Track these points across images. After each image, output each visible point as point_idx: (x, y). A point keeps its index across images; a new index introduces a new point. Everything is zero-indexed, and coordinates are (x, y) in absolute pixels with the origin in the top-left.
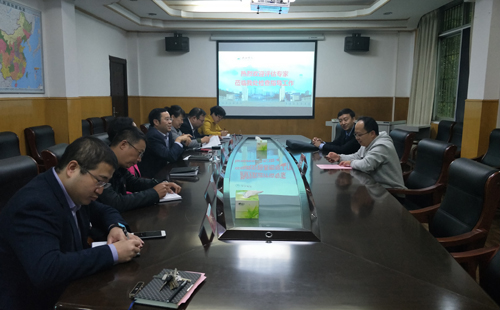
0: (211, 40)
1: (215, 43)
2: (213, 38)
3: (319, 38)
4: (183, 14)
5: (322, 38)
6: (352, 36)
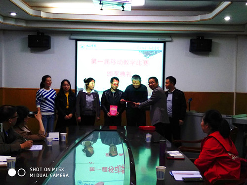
0: (71, 39)
1: (74, 41)
3: (167, 39)
4: (43, 15)
5: (170, 39)
6: (196, 38)
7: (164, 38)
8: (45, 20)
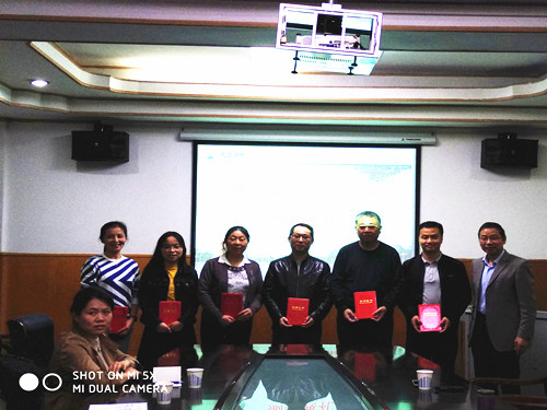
0: (180, 140)
1: (189, 146)
2: (184, 135)
3: (424, 139)
4: (116, 85)
5: (432, 140)
6: (496, 137)
7: (417, 137)
8: (119, 96)
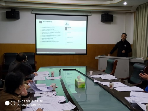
1: (34, 15)
2: (33, 12)
3: (89, 14)
6: (104, 14)
7: (87, 14)
